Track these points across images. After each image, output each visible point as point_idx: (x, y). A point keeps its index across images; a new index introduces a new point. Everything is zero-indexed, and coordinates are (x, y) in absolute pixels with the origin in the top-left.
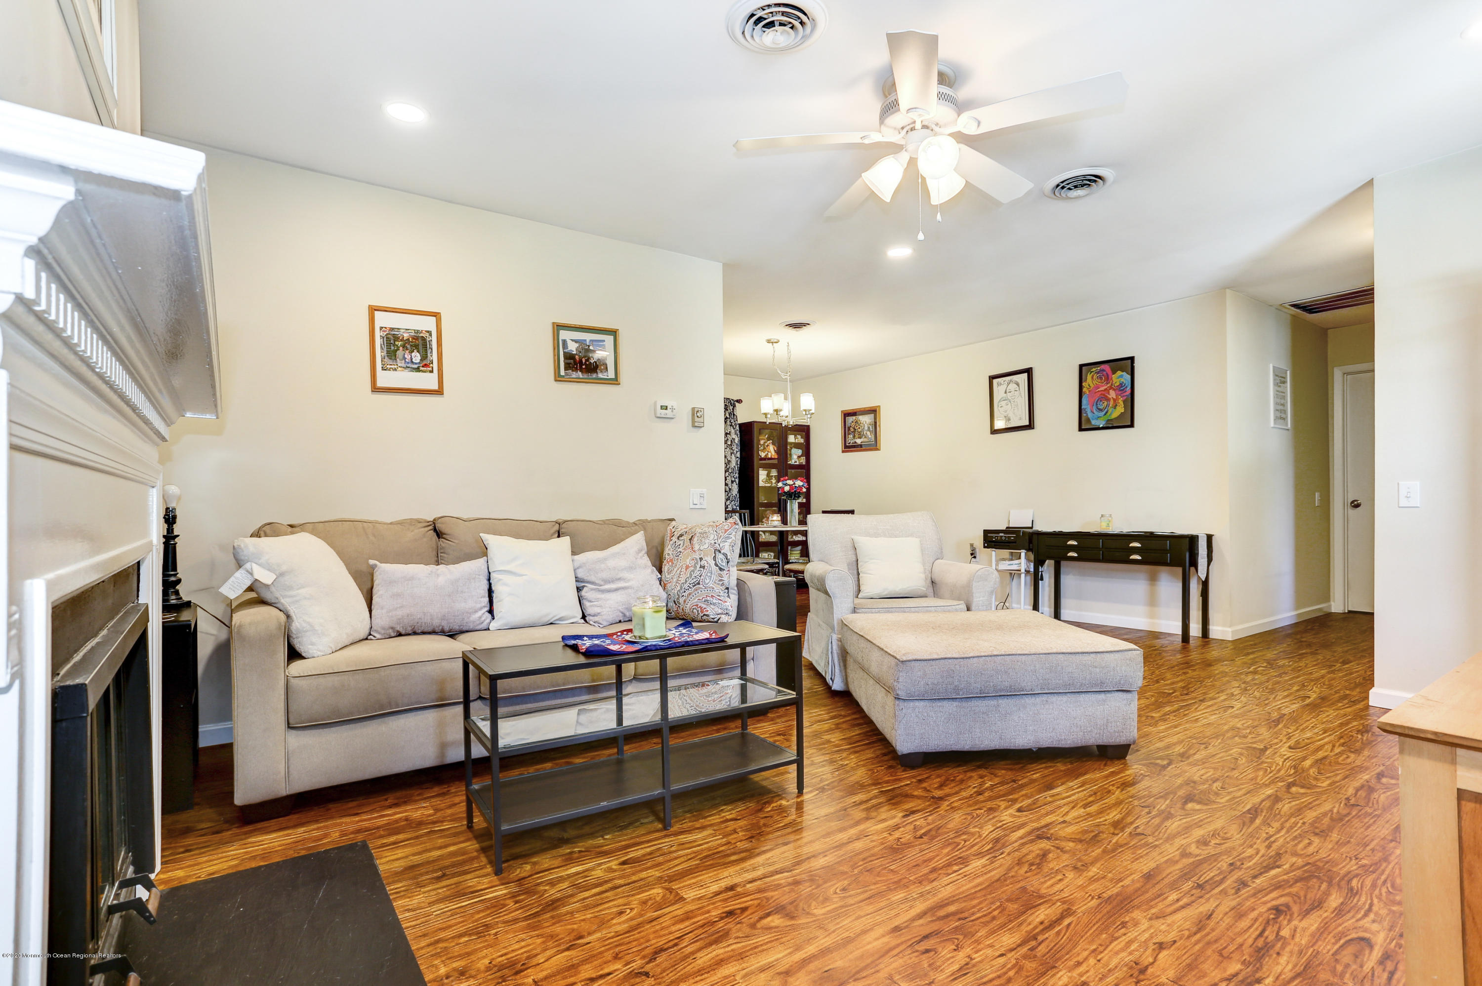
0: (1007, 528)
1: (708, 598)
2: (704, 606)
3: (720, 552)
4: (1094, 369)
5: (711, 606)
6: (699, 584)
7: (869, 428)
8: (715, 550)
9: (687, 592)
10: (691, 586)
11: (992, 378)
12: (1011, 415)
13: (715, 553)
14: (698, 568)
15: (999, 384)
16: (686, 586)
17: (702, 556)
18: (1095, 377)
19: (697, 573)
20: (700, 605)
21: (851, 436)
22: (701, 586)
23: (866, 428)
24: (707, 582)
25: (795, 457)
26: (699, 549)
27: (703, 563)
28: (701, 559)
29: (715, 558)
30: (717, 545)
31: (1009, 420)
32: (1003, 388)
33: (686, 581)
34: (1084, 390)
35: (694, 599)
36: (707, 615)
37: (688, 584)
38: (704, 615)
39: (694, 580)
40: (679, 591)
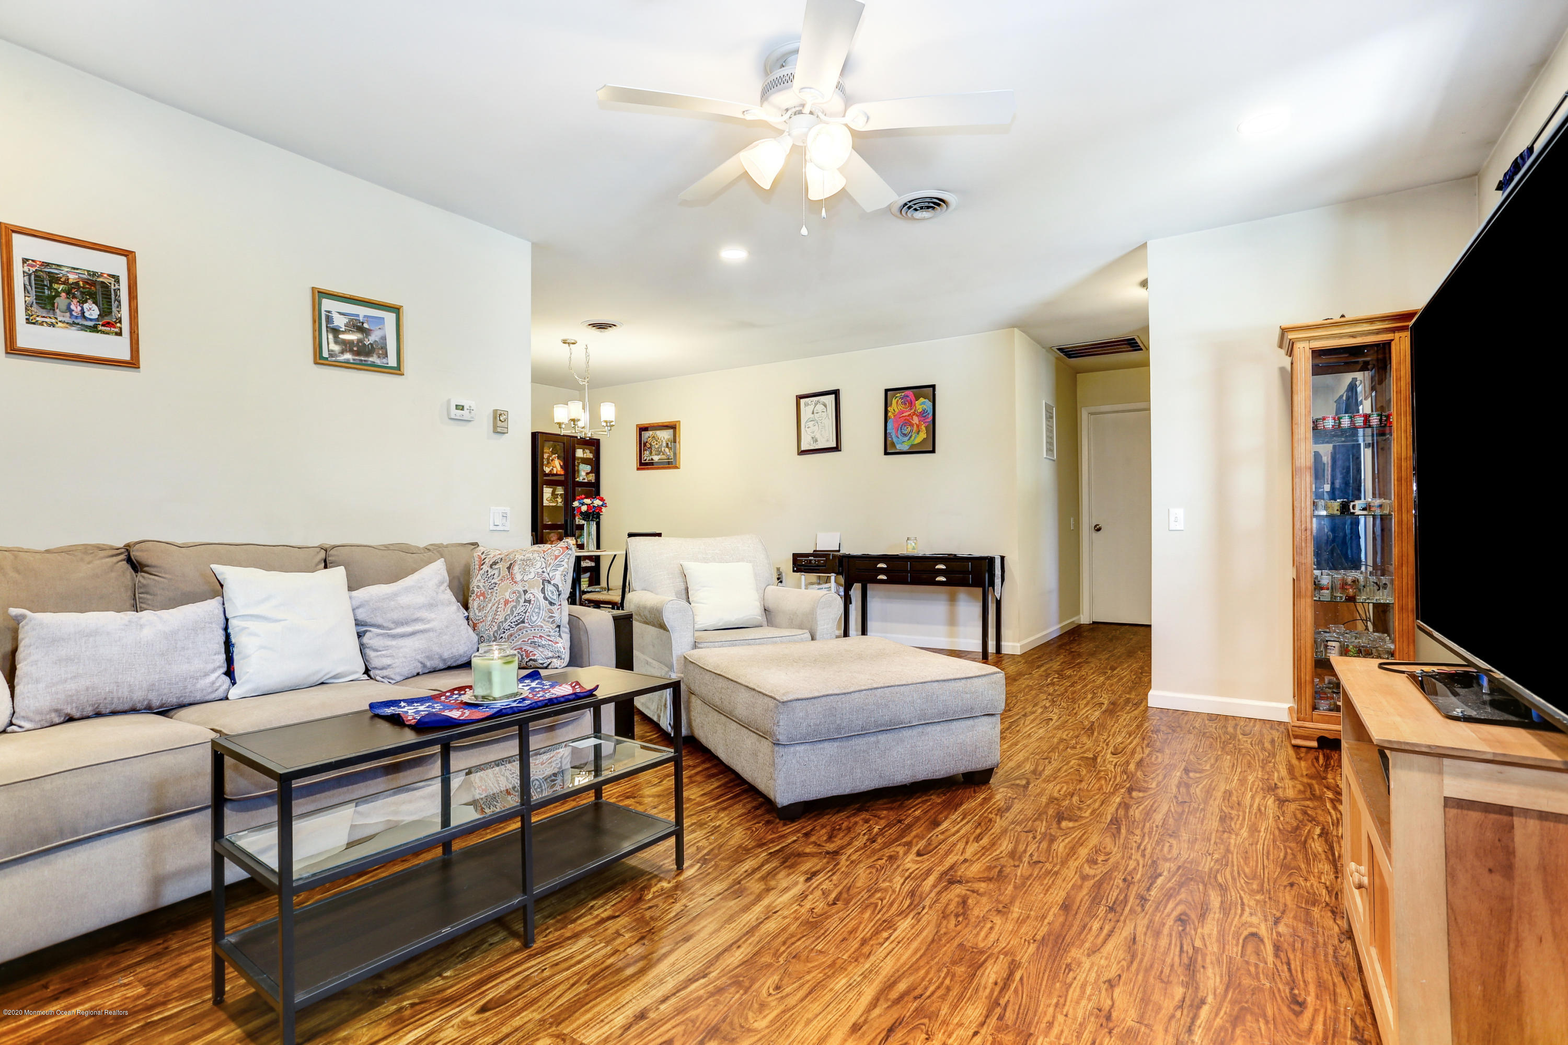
0: (814, 551)
1: (536, 639)
2: (530, 649)
3: (549, 582)
4: (898, 395)
5: (540, 649)
6: (523, 622)
7: (667, 444)
8: (544, 581)
9: (507, 633)
10: (513, 625)
11: (800, 397)
12: (818, 436)
13: (543, 584)
14: (522, 601)
15: (806, 405)
16: (506, 625)
17: (526, 588)
18: (900, 402)
19: (520, 609)
20: (525, 647)
21: (647, 453)
22: (527, 625)
23: (664, 444)
24: (534, 619)
25: (583, 474)
26: (522, 580)
27: (527, 596)
28: (525, 592)
29: (543, 591)
30: (545, 574)
31: (816, 441)
32: (811, 408)
33: (506, 619)
34: (890, 414)
35: (518, 641)
36: (534, 660)
37: (508, 623)
38: (531, 660)
39: (517, 618)
40: (496, 631)
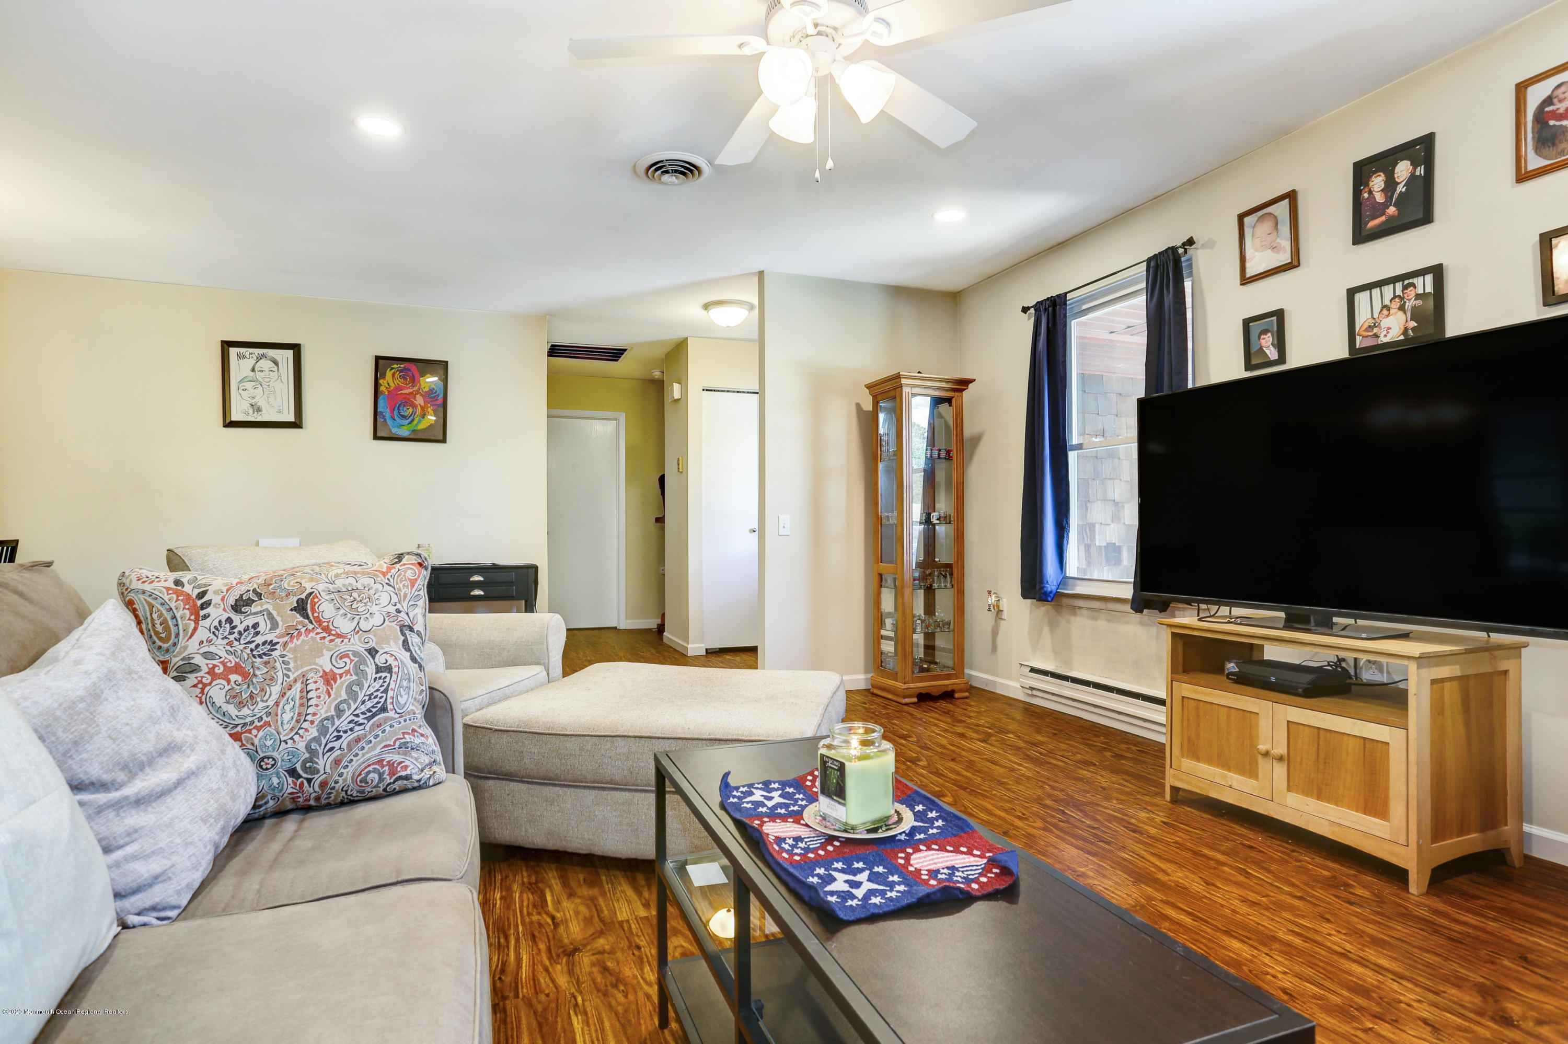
1: (408, 738)
2: (397, 758)
3: (411, 629)
5: (414, 754)
6: (384, 709)
8: (402, 627)
9: (346, 739)
10: (361, 719)
13: (403, 634)
14: (371, 670)
16: (343, 723)
17: (372, 644)
19: (371, 685)
20: (388, 757)
22: (391, 714)
24: (402, 701)
26: (357, 630)
27: (380, 659)
28: (372, 652)
29: (406, 645)
30: (403, 615)
33: (339, 712)
35: (374, 748)
36: (407, 778)
37: (347, 716)
38: (400, 778)
39: (369, 704)
40: (316, 740)
